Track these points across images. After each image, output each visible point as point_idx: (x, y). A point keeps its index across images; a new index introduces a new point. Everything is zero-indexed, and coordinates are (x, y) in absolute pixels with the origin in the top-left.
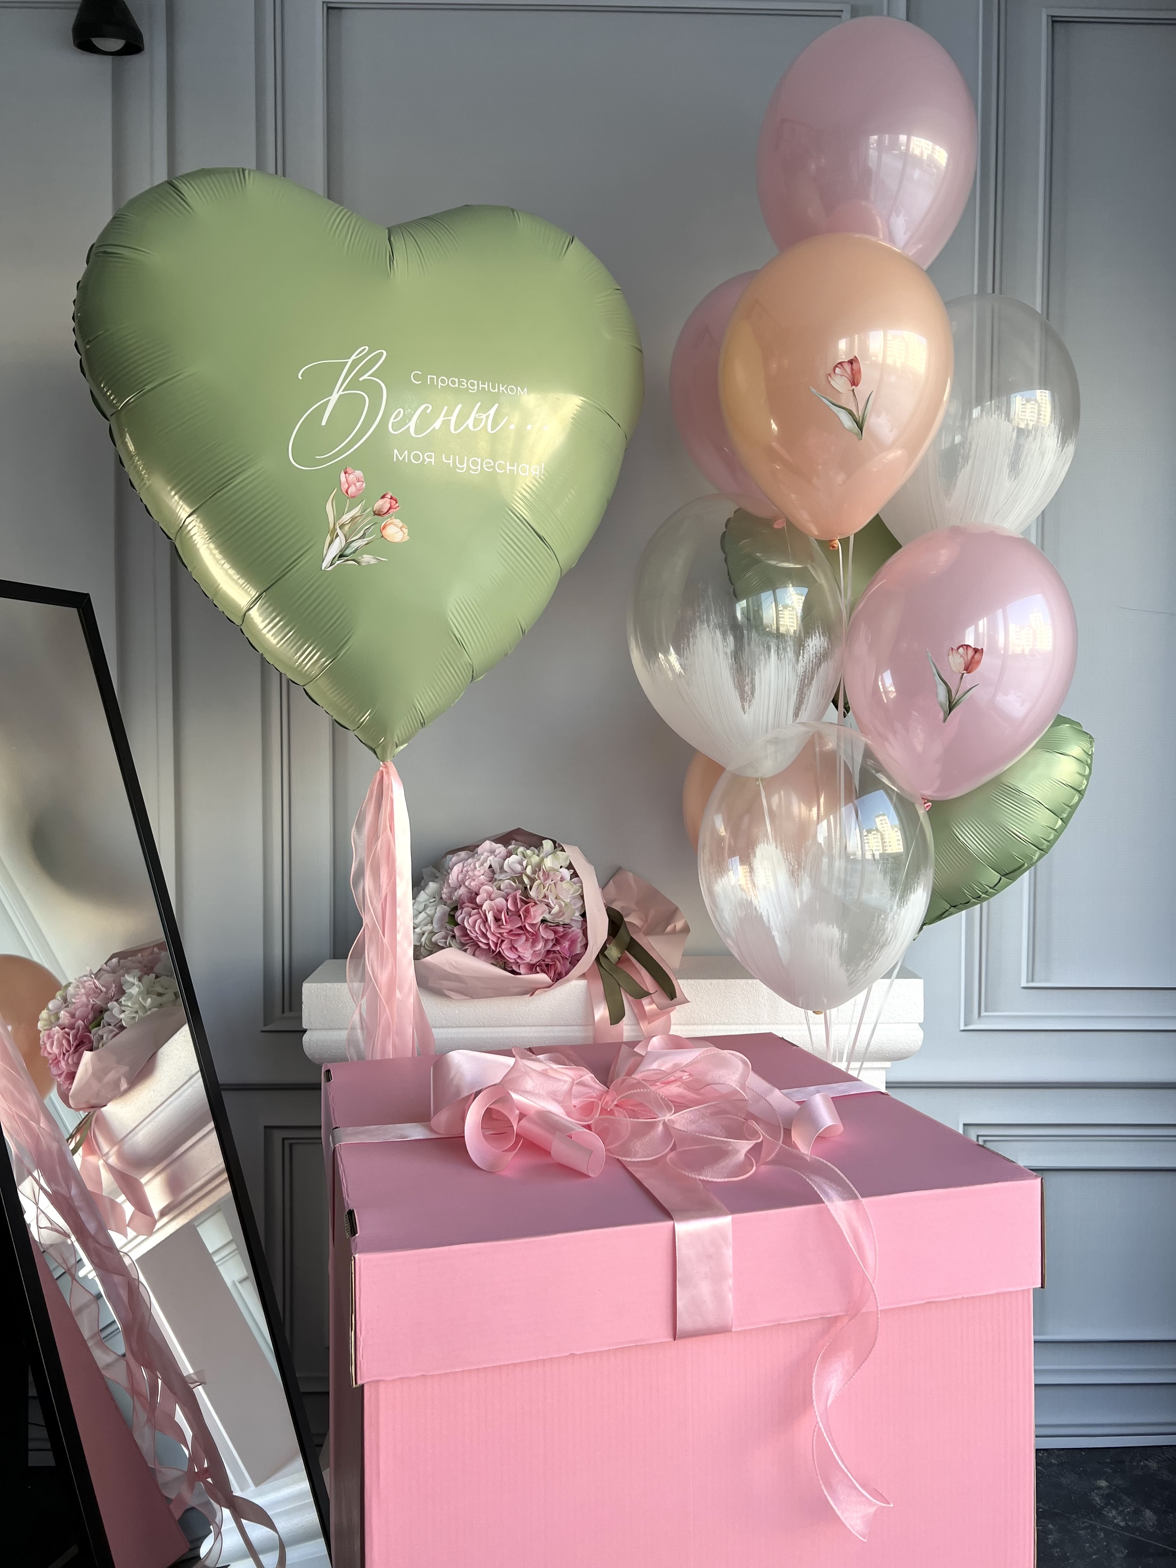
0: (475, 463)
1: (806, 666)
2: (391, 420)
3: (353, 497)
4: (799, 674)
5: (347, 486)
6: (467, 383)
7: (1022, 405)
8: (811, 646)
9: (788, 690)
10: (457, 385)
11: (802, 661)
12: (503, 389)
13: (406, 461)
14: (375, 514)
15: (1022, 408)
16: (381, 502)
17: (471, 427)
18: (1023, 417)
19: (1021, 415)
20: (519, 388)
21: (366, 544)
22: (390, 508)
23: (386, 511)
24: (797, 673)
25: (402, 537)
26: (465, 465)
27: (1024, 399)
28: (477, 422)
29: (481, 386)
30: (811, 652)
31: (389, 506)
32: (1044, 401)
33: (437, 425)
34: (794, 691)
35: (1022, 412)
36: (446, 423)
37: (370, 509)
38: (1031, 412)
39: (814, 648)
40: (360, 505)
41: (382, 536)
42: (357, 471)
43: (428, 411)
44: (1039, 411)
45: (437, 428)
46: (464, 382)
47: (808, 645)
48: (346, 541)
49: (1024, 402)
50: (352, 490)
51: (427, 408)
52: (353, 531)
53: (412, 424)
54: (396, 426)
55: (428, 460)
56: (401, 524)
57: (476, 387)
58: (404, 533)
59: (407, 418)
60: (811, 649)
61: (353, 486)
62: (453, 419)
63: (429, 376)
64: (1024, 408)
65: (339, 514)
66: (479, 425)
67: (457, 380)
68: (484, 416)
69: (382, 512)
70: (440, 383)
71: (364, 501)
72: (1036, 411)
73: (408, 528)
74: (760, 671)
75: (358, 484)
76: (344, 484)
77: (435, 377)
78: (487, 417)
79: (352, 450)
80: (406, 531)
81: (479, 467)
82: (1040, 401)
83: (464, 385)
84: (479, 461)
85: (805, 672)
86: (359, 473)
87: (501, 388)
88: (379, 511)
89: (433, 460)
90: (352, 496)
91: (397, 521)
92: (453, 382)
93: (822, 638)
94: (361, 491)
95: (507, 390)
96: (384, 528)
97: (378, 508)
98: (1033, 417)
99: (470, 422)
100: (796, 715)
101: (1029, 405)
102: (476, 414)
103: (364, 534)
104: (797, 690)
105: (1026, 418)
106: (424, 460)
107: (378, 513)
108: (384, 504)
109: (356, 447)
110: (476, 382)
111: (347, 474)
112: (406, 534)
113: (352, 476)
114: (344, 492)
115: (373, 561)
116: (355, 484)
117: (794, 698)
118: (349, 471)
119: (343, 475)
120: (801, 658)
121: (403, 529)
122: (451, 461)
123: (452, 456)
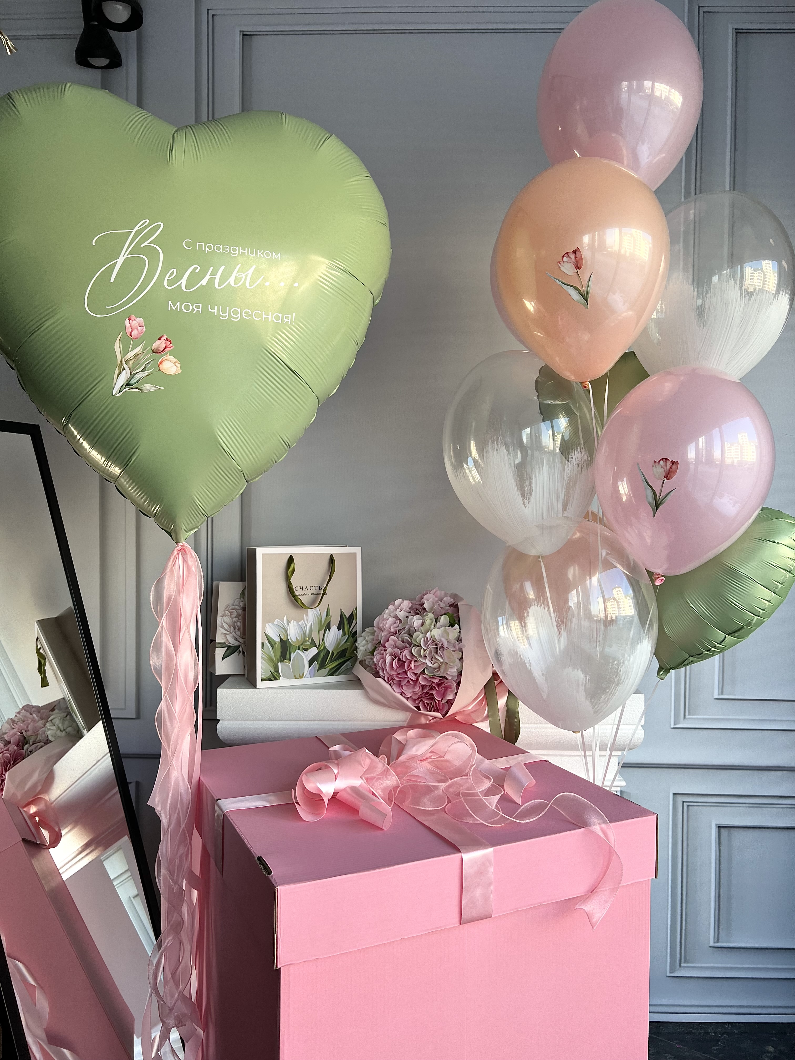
0: (236, 312)
1: (571, 473)
2: (167, 278)
3: (136, 339)
4: (565, 479)
5: (131, 330)
6: (229, 249)
7: (751, 273)
8: (574, 458)
9: (557, 490)
10: (221, 250)
11: (567, 470)
12: (260, 253)
13: (179, 310)
14: (153, 352)
15: (751, 276)
16: (158, 343)
17: (232, 284)
18: (752, 283)
19: (750, 282)
20: (273, 253)
21: (147, 376)
22: (165, 348)
23: (162, 350)
24: (564, 478)
25: (175, 370)
26: (227, 314)
27: (752, 269)
28: (237, 280)
29: (241, 251)
30: (574, 463)
31: (164, 346)
32: (768, 271)
33: (204, 282)
34: (562, 491)
35: (751, 279)
36: (211, 281)
37: (149, 348)
38: (758, 279)
39: (577, 460)
40: (142, 344)
41: (160, 370)
42: (138, 318)
43: (197, 271)
44: (764, 278)
45: (204, 284)
46: (227, 248)
47: (572, 458)
48: (131, 373)
49: (753, 272)
50: (135, 333)
51: (197, 268)
52: (136, 366)
53: (183, 281)
54: (170, 283)
55: (196, 310)
56: (174, 360)
57: (237, 252)
58: (177, 367)
59: (179, 277)
60: (574, 461)
61: (136, 330)
62: (218, 277)
63: (198, 243)
64: (753, 276)
65: (125, 352)
66: (240, 282)
67: (221, 246)
68: (243, 275)
69: (159, 350)
70: (207, 249)
71: (144, 342)
72: (762, 278)
73: (181, 363)
74: (536, 477)
75: (139, 328)
76: (128, 328)
77: (203, 244)
78: (246, 276)
79: (135, 301)
80: (179, 365)
81: (239, 315)
82: (765, 271)
83: (227, 251)
84: (239, 311)
85: (570, 477)
86: (140, 320)
87: (258, 253)
88: (157, 350)
89: (200, 310)
90: (135, 337)
91: (172, 358)
92: (218, 248)
93: (583, 453)
94: (142, 334)
95: (264, 256)
96: (161, 363)
97: (156, 347)
98: (760, 283)
99: (232, 280)
100: (564, 509)
101: (756, 275)
102: (237, 273)
103: (145, 367)
104: (564, 490)
105: (754, 283)
106: (193, 310)
107: (156, 352)
108: (160, 344)
109: (137, 299)
110: (237, 248)
111: (131, 321)
112: (179, 368)
113: (134, 322)
114: (128, 334)
115: (153, 389)
116: (137, 328)
117: (562, 497)
118: (132, 318)
119: (127, 321)
120: (566, 467)
121: (176, 364)
122: (216, 311)
123: (216, 307)
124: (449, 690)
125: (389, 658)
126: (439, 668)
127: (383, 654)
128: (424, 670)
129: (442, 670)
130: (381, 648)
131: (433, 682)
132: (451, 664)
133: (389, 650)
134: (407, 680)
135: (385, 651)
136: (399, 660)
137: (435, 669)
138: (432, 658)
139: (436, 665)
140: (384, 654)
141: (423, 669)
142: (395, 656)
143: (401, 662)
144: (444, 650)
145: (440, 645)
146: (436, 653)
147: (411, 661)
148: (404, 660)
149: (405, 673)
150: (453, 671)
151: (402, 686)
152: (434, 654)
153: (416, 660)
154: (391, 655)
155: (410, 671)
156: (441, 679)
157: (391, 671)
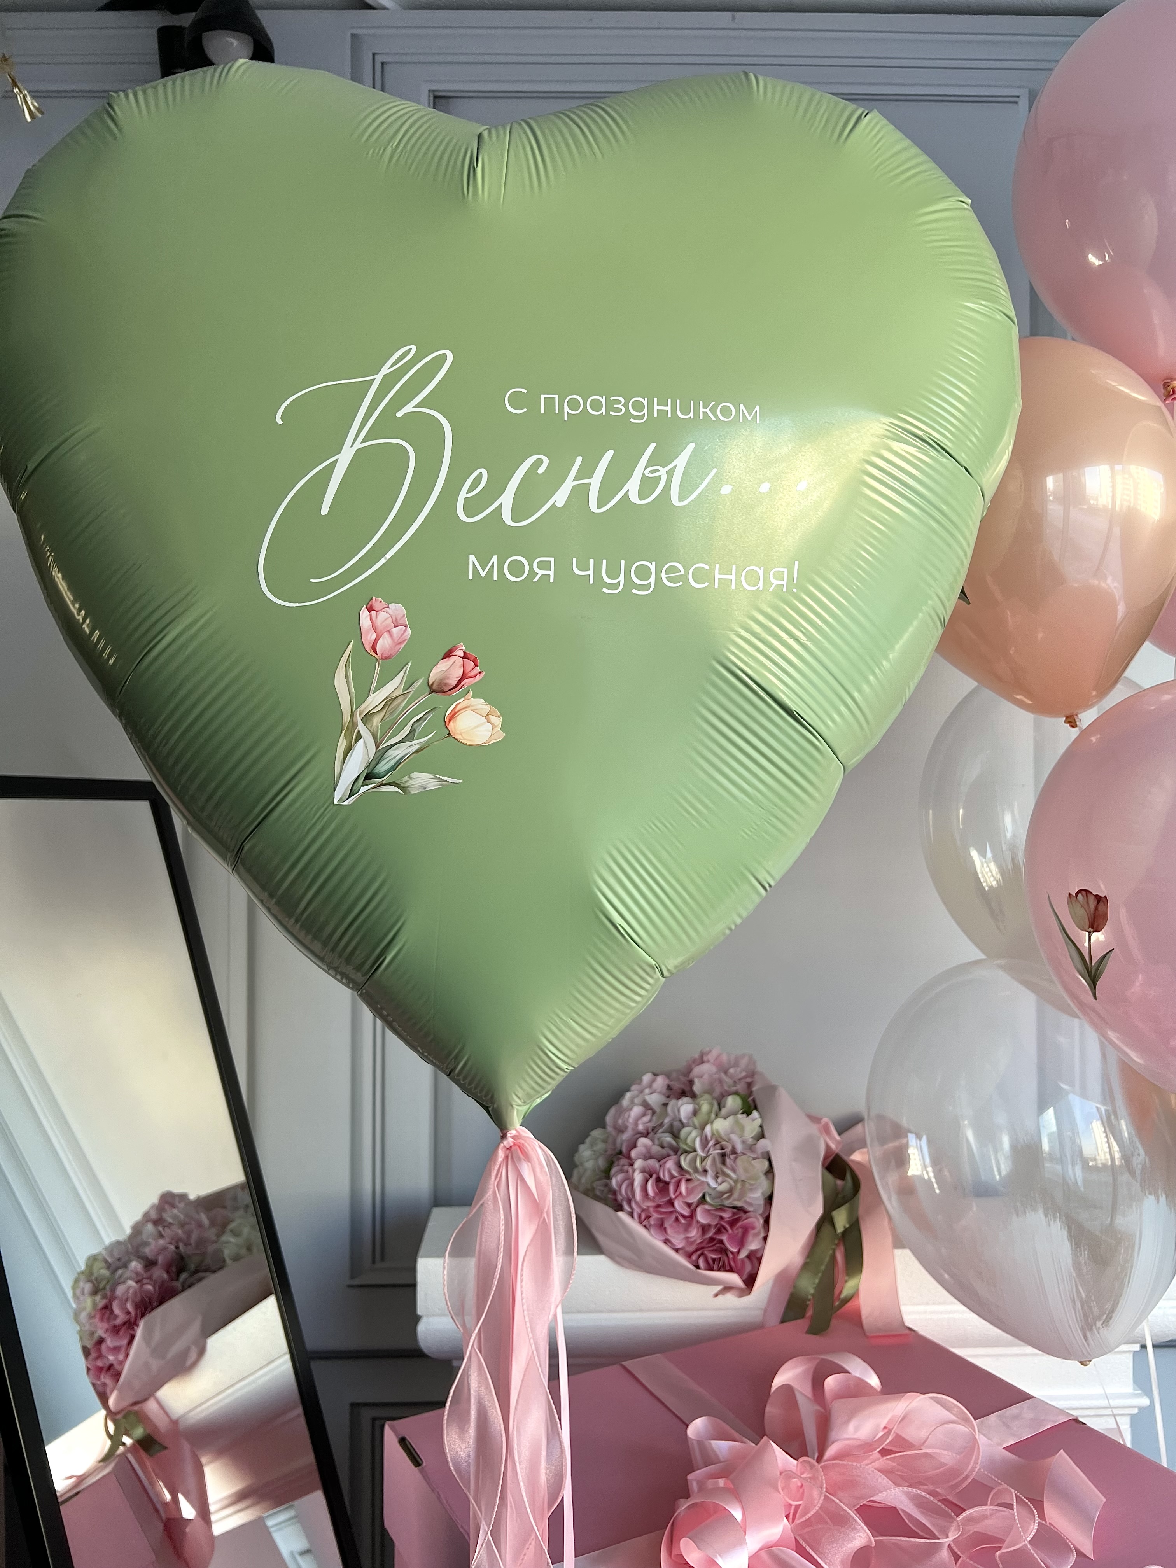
124: (752, 1232)
125: (638, 1178)
126: (731, 1191)
127: (627, 1172)
128: (704, 1197)
129: (736, 1195)
130: (624, 1161)
131: (721, 1218)
132: (752, 1182)
133: (639, 1164)
134: (673, 1217)
135: (632, 1165)
136: (659, 1180)
137: (723, 1193)
138: (717, 1173)
139: (724, 1187)
140: (630, 1170)
141: (701, 1195)
142: (649, 1173)
143: (661, 1185)
144: (736, 1158)
145: (728, 1150)
146: (724, 1163)
147: (678, 1183)
148: (667, 1179)
149: (671, 1203)
150: (756, 1197)
151: (665, 1229)
152: (719, 1165)
153: (688, 1177)
154: (643, 1171)
155: (680, 1198)
156: (735, 1210)
157: (643, 1201)
